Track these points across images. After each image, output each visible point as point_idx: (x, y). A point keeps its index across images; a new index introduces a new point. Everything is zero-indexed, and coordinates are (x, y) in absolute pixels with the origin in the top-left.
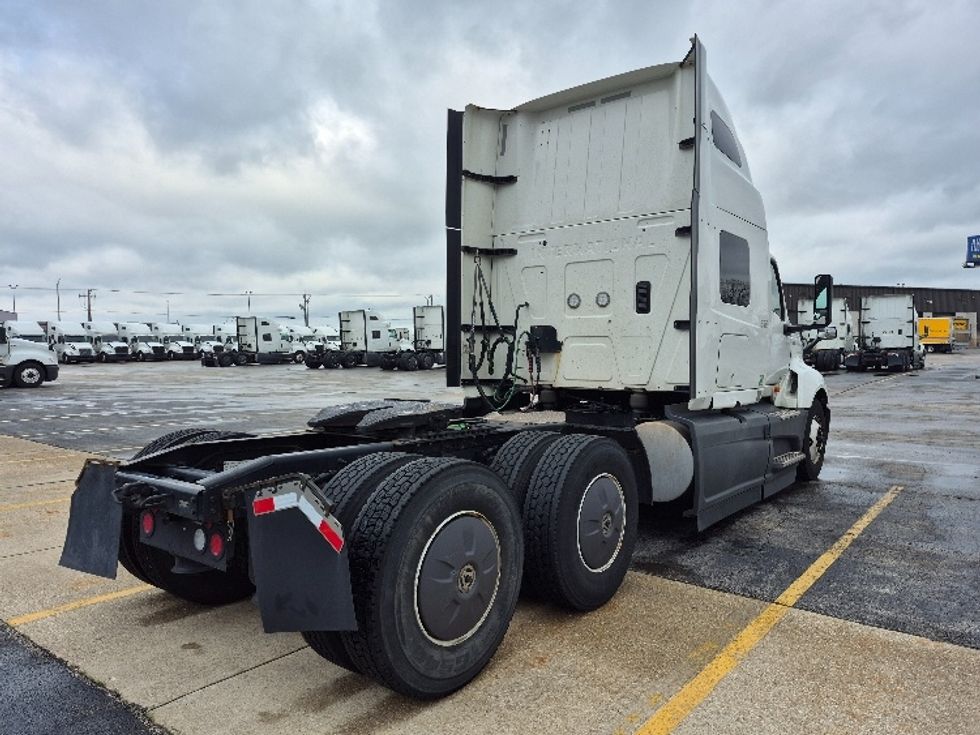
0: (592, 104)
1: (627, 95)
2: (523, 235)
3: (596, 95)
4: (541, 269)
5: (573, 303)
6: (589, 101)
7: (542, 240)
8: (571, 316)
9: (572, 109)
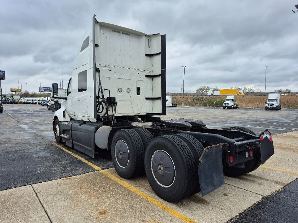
0: (119, 32)
1: (129, 35)
2: (102, 66)
3: (122, 31)
4: (109, 78)
5: (120, 90)
6: (119, 31)
7: (109, 69)
8: (120, 94)
9: (113, 31)
